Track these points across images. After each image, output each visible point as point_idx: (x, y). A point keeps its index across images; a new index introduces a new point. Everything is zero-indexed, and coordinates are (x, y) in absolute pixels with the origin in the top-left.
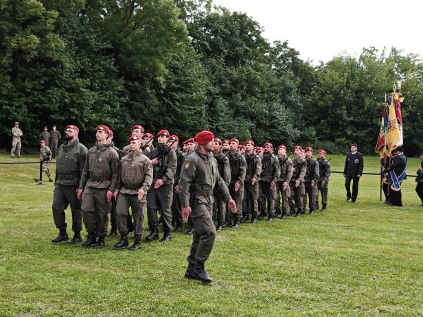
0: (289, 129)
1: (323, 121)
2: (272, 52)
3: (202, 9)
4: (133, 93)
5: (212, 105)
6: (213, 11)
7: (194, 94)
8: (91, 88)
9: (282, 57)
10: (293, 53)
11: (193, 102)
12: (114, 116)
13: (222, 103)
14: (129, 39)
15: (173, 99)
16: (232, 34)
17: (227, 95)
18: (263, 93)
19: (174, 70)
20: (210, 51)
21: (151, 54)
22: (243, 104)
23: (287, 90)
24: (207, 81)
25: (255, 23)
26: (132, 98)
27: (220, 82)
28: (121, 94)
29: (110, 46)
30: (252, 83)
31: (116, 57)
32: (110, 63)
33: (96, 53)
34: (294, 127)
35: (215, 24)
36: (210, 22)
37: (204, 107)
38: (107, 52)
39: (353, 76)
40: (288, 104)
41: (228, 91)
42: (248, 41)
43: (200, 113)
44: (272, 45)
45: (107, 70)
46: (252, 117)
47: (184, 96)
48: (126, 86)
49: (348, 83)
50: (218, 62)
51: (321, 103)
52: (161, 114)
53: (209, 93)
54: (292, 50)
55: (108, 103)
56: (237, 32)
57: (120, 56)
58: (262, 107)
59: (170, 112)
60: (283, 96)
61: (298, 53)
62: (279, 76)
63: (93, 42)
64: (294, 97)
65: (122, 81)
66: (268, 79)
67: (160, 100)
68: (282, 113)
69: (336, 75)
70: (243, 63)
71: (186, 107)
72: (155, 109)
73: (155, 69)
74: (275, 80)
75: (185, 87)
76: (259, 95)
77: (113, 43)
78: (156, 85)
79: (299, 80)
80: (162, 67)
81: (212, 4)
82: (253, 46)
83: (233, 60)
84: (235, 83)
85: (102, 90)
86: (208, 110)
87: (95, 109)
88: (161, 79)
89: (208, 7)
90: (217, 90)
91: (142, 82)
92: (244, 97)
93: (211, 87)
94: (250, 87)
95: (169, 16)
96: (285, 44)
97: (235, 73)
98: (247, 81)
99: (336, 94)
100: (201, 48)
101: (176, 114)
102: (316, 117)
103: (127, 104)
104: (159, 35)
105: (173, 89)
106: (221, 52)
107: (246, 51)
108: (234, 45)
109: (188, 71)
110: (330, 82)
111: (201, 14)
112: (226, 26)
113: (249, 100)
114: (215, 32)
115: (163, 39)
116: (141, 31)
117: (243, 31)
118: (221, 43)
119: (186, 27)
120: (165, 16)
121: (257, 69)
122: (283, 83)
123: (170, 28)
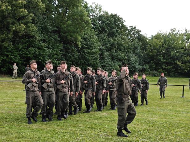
0: (137, 65)
1: (152, 62)
2: (128, 31)
3: (97, 12)
4: (67, 49)
5: (101, 54)
6: (102, 13)
7: (94, 50)
8: (48, 48)
9: (133, 33)
10: (138, 31)
11: (93, 53)
12: (58, 60)
13: (106, 54)
14: (65, 25)
15: (84, 52)
16: (111, 23)
17: (108, 50)
18: (125, 49)
19: (85, 39)
20: (101, 31)
21: (74, 32)
22: (116, 54)
23: (136, 48)
24: (99, 44)
25: (121, 18)
26: (67, 52)
27: (106, 44)
28: (61, 50)
29: (56, 29)
30: (120, 45)
31: (59, 34)
32: (57, 37)
33: (50, 32)
34: (139, 64)
35: (103, 19)
36: (100, 18)
37: (98, 56)
38: (55, 32)
39: (165, 42)
40: (136, 54)
41: (109, 48)
42: (118, 26)
43: (97, 58)
44: (129, 28)
45: (55, 40)
46: (120, 60)
47: (89, 51)
48: (64, 47)
49: (163, 45)
50: (104, 36)
51: (151, 54)
52: (79, 59)
53: (101, 50)
54: (138, 30)
55: (56, 55)
56: (113, 22)
57: (61, 33)
58: (125, 56)
59: (83, 58)
60: (134, 51)
61: (140, 31)
62: (132, 42)
63: (49, 27)
64: (138, 51)
65: (62, 44)
66: (127, 43)
67: (79, 52)
68: (133, 58)
69: (158, 41)
70: (116, 36)
71: (90, 55)
72: (77, 57)
73: (76, 39)
74: (130, 43)
75: (90, 47)
76: (123, 50)
77: (57, 27)
78: (77, 46)
79: (141, 43)
80: (80, 38)
81: (102, 10)
82: (120, 28)
83: (111, 35)
84: (112, 45)
85: (53, 48)
86: (100, 57)
87: (50, 57)
88: (79, 43)
89: (100, 11)
90: (104, 48)
91: (71, 45)
92: (116, 51)
93: (101, 47)
94: (119, 47)
95: (83, 16)
96: (135, 28)
97: (112, 41)
98: (117, 44)
99: (158, 50)
100: (96, 29)
101: (86, 59)
102: (149, 60)
103: (64, 55)
104: (78, 24)
105: (84, 48)
106: (106, 31)
107: (117, 31)
108: (111, 28)
109: (91, 40)
110: (155, 44)
111: (97, 14)
112: (108, 20)
113: (119, 53)
114: (103, 22)
115: (80, 26)
116: (70, 22)
117: (115, 22)
118: (106, 27)
119: (90, 20)
120: (81, 16)
121: (122, 39)
122: (134, 45)
123: (83, 20)
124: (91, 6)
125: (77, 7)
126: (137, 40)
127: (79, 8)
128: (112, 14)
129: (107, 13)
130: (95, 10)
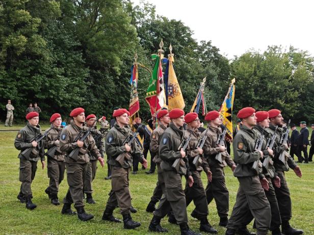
0: (212, 105)
1: (237, 100)
2: (199, 49)
4: (96, 78)
6: (156, 18)
7: (142, 80)
8: (65, 75)
9: (206, 53)
10: (215, 50)
11: (141, 85)
12: (82, 95)
14: (94, 39)
15: (126, 83)
16: (170, 35)
18: (192, 79)
19: (127, 61)
20: (154, 48)
21: (110, 50)
23: (210, 77)
25: (187, 28)
26: (96, 82)
28: (87, 80)
29: (79, 44)
30: (184, 71)
31: (84, 52)
32: (79, 56)
33: (69, 49)
34: (216, 104)
35: (158, 29)
36: (153, 27)
38: (77, 48)
39: (258, 67)
40: (211, 87)
42: (182, 41)
44: (200, 44)
45: (77, 62)
48: (91, 74)
49: (255, 71)
52: (117, 94)
54: (214, 47)
55: (77, 86)
56: (174, 34)
57: (87, 51)
58: (192, 89)
59: (124, 92)
60: (207, 81)
61: (218, 50)
62: (204, 67)
63: (67, 41)
64: (214, 82)
65: (88, 69)
66: (196, 69)
67: (116, 83)
68: (206, 94)
69: (246, 66)
70: (178, 57)
72: (113, 91)
73: (112, 61)
74: (202, 70)
76: (189, 81)
77: (81, 41)
78: (113, 73)
79: (219, 69)
80: (118, 59)
81: (156, 14)
82: (185, 45)
85: (73, 76)
87: (67, 90)
88: (117, 69)
89: (152, 16)
91: (103, 70)
94: (183, 74)
95: (124, 22)
96: (209, 43)
98: (181, 70)
99: (246, 80)
100: (146, 45)
101: (128, 94)
103: (92, 87)
104: (116, 37)
105: (126, 76)
107: (180, 48)
110: (242, 71)
111: (147, 21)
112: (165, 30)
113: (182, 84)
114: (157, 34)
115: (118, 39)
116: (102, 33)
117: (178, 34)
119: (136, 31)
120: (120, 22)
121: (188, 61)
122: (207, 72)
123: (124, 31)
124: (137, 7)
125: (114, 8)
126: (212, 65)
127: (118, 11)
130: (145, 13)
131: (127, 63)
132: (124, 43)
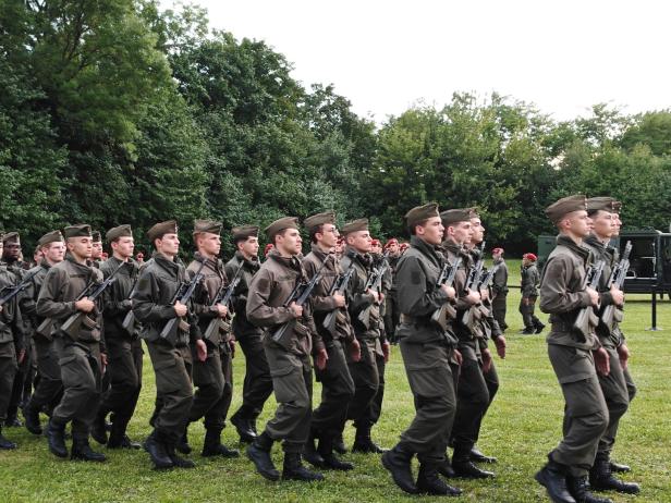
0: (340, 222)
1: (390, 208)
2: (307, 101)
3: (191, 34)
4: (84, 169)
5: (214, 186)
6: (210, 37)
7: (186, 170)
8: (14, 165)
9: (324, 110)
10: (342, 104)
11: (184, 182)
12: (53, 208)
13: (231, 182)
14: (74, 82)
15: (150, 178)
16: (244, 73)
17: (239, 170)
18: (296, 165)
19: (151, 131)
20: (210, 100)
21: (112, 107)
22: (266, 183)
23: (334, 161)
24: (205, 147)
25: (280, 57)
26: (83, 178)
27: (228, 149)
28: (64, 173)
29: (42, 95)
30: (278, 150)
31: (53, 112)
32: (44, 123)
33: (20, 108)
35: (216, 59)
36: (206, 55)
37: (203, 190)
38: (38, 105)
39: (433, 137)
40: (337, 183)
41: (241, 163)
42: (270, 83)
43: (197, 200)
44: (309, 91)
45: (40, 135)
46: (281, 204)
47: (168, 172)
48: (72, 159)
49: (427, 147)
50: (222, 118)
51: (387, 180)
52: (132, 202)
53: (211, 168)
54: (340, 99)
55: (42, 188)
56: (252, 71)
57: (59, 110)
58: (297, 188)
59: (148, 198)
60: (329, 171)
61: (349, 104)
62: (321, 139)
63: (14, 89)
64: (344, 172)
65: (64, 151)
66: (304, 144)
67: (129, 180)
68: (327, 197)
69: (408, 136)
70: (264, 118)
71: (173, 190)
72: (122, 196)
73: (118, 130)
74: (315, 146)
75: (170, 158)
76: (290, 169)
77: (46, 89)
78: (121, 155)
79: (351, 145)
80: (130, 126)
81: (209, 26)
82: (278, 92)
83: (246, 114)
84: (251, 150)
85: (31, 166)
86: (209, 195)
87: (20, 198)
88: (130, 147)
89: (202, 30)
90: (223, 162)
91: (98, 152)
92: (266, 172)
93: (213, 159)
94: (276, 157)
95: (138, 46)
96: (329, 89)
97: (251, 135)
98: (270, 147)
99: (409, 167)
100: (192, 94)
101: (157, 203)
102: (381, 202)
103: (74, 189)
104: (124, 76)
105: (151, 163)
106: (226, 101)
107: (267, 101)
108: (246, 92)
109: (173, 133)
110: (399, 146)
111: (191, 42)
112: (233, 61)
113: (275, 178)
114: (216, 71)
115: (130, 82)
116: (94, 69)
117: (260, 70)
118: (226, 88)
119: (167, 64)
120: (133, 45)
121: (286, 129)
122: (327, 150)
123: (141, 64)
124: (169, 13)
125: (117, 14)
126: (337, 134)
127: (127, 20)
128: (246, 41)
129: (228, 37)
130: (185, 25)
131: (152, 135)
132: (141, 89)
